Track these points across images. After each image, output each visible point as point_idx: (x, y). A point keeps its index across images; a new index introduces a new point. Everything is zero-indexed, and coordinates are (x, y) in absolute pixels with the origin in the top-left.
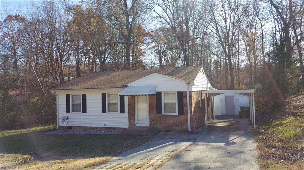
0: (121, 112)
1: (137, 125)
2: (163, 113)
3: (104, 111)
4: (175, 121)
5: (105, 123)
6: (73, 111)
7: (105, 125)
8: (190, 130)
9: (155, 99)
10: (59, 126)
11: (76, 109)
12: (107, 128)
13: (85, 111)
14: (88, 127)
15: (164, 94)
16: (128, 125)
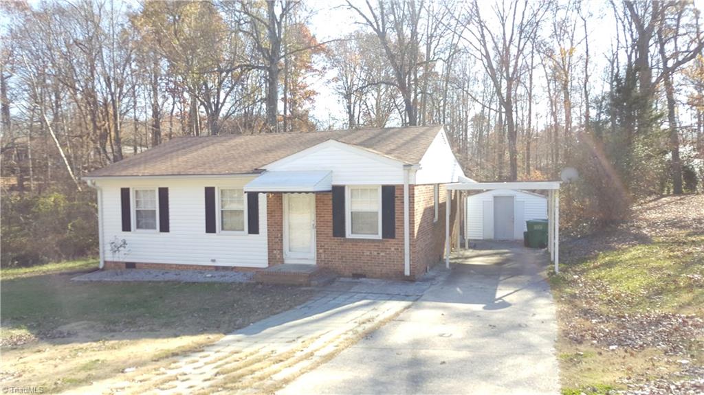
0: (250, 232)
1: (287, 262)
2: (349, 234)
3: (210, 228)
4: (376, 253)
5: (213, 257)
6: (138, 227)
7: (213, 261)
8: (407, 273)
9: (331, 202)
10: (105, 262)
11: (144, 221)
12: (217, 268)
13: (165, 227)
14: (174, 266)
15: (352, 190)
16: (267, 262)
